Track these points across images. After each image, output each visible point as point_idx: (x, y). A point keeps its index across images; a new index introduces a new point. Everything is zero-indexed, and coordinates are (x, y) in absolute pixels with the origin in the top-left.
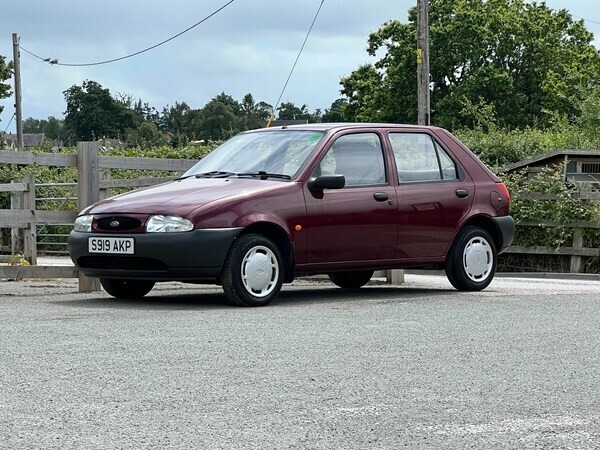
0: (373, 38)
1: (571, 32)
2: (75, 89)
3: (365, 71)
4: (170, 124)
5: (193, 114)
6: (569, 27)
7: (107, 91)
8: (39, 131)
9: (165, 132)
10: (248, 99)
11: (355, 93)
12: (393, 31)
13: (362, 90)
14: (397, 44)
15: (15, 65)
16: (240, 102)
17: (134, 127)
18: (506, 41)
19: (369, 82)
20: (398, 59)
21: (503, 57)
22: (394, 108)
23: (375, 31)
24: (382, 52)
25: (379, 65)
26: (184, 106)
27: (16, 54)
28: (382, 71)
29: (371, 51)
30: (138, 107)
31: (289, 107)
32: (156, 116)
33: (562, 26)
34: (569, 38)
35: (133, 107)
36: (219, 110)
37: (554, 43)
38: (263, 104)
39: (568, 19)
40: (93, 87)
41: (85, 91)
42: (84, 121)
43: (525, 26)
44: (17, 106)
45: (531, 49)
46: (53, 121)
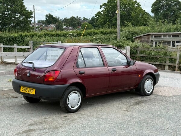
0: (101, 6)
1: (137, 4)
2: (47, 15)
3: (99, 12)
4: (64, 21)
5: (68, 19)
6: (137, 3)
7: (52, 15)
8: (41, 22)
9: (63, 22)
10: (77, 17)
11: (97, 17)
12: (104, 5)
13: (99, 16)
14: (105, 7)
15: (34, 12)
16: (76, 17)
17: (58, 22)
18: (125, 6)
19: (100, 14)
20: (105, 10)
21: (125, 9)
22: (105, 19)
23: (101, 5)
24: (103, 9)
25: (102, 11)
26: (66, 18)
27: (34, 10)
28: (102, 12)
29: (100, 9)
30: (58, 18)
31: (84, 18)
32: (61, 20)
33: (135, 3)
34: (137, 6)
35: (57, 18)
36: (72, 19)
37: (134, 6)
38: (80, 17)
39: (137, 2)
40: (50, 14)
41: (48, 15)
42: (49, 21)
43: (129, 3)
44: (35, 20)
45: (129, 8)
46: (43, 21)
